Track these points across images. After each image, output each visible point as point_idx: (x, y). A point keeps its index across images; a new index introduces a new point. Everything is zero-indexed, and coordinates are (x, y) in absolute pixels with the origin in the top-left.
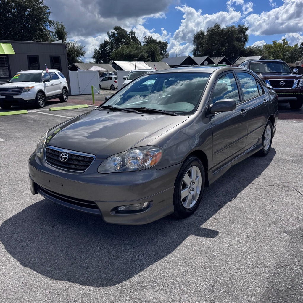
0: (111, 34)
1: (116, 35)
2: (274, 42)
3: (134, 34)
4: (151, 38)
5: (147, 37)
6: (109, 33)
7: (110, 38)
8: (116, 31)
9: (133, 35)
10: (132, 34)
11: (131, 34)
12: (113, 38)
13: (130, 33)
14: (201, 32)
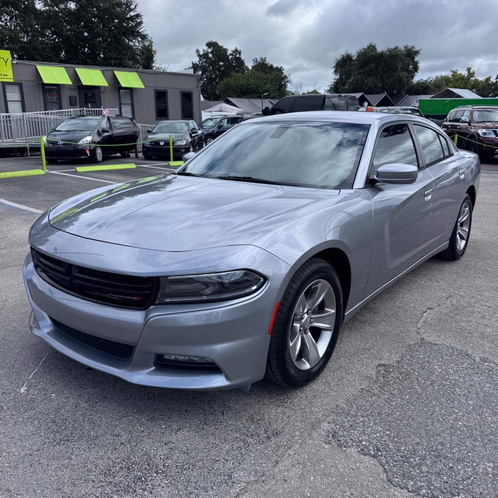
0: (202, 53)
1: (209, 54)
2: (454, 72)
3: (240, 55)
4: (265, 60)
5: (258, 60)
6: (200, 51)
7: (200, 59)
8: (210, 48)
9: (238, 56)
10: (236, 54)
11: (234, 54)
12: (205, 60)
13: (234, 52)
14: (347, 55)
